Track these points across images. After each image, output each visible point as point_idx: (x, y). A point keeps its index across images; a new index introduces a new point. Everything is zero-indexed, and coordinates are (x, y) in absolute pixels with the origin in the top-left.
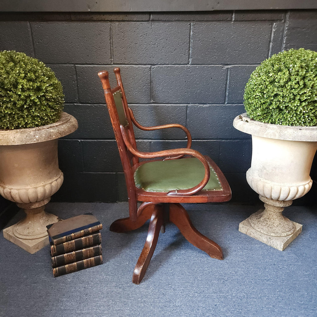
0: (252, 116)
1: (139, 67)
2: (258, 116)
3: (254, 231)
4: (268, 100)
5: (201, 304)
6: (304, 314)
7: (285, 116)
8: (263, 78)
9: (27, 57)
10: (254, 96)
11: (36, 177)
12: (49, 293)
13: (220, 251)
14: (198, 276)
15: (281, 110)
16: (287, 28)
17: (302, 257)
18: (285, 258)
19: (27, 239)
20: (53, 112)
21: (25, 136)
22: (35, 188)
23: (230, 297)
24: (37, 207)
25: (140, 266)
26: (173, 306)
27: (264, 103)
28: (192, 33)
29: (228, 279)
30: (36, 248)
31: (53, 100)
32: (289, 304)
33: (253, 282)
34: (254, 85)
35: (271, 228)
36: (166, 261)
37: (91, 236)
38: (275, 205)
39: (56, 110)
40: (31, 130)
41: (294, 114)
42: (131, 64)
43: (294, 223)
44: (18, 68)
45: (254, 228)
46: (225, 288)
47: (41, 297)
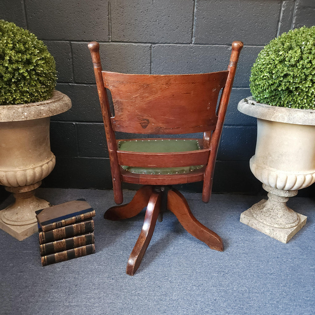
0: (259, 99)
1: (138, 46)
2: (265, 99)
3: (256, 222)
4: (276, 80)
5: (199, 299)
6: (311, 311)
7: (294, 98)
8: (272, 57)
9: (17, 28)
10: (262, 76)
11: (25, 158)
12: (36, 283)
13: (220, 242)
14: (197, 268)
15: (290, 92)
16: (297, 7)
17: (307, 250)
18: (289, 251)
19: (15, 225)
20: (44, 88)
21: (12, 113)
22: (23, 170)
23: (231, 291)
24: (27, 191)
25: (135, 256)
26: (169, 299)
27: (272, 85)
28: (196, 10)
29: (228, 272)
30: (25, 234)
31: (44, 75)
32: (294, 300)
33: (255, 276)
34: (262, 65)
35: (274, 219)
36: (163, 251)
37: (83, 223)
38: (279, 195)
39: (47, 86)
40: (19, 106)
41: (304, 96)
42: (130, 42)
43: (299, 214)
44: (6, 38)
45: (256, 219)
46: (226, 282)
47: (27, 287)
